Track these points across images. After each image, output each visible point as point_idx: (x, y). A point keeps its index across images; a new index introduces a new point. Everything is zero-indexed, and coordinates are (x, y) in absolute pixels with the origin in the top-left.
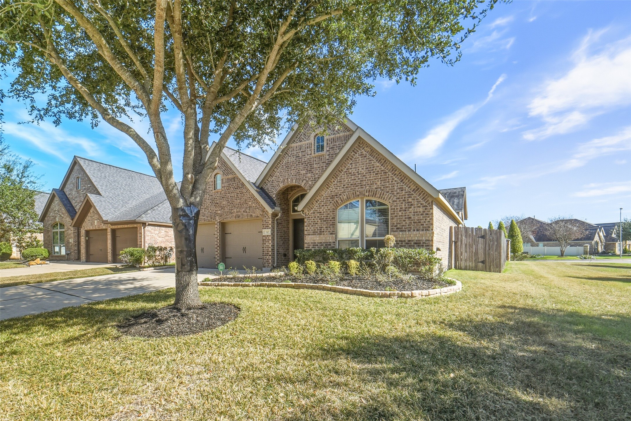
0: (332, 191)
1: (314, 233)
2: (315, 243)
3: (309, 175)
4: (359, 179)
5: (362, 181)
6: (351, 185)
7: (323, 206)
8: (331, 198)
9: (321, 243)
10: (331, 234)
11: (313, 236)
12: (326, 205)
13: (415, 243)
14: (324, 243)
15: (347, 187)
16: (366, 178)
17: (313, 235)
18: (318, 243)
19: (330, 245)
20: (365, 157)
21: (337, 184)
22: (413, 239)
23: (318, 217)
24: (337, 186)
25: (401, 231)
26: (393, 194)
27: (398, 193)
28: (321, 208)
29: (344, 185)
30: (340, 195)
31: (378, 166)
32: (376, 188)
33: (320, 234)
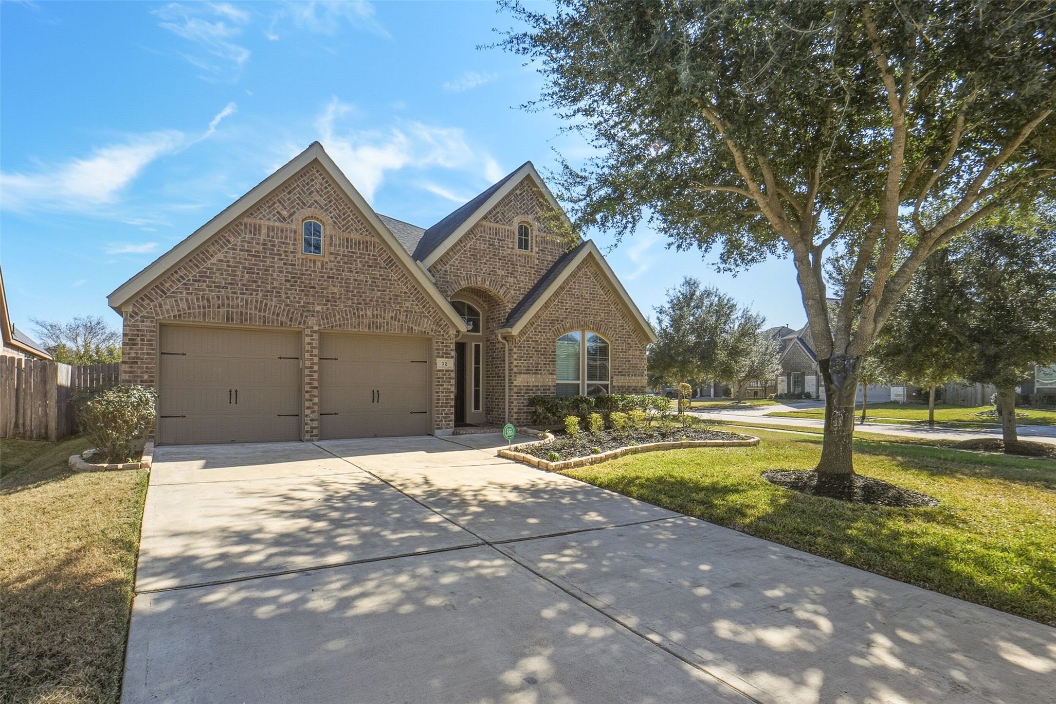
0: (551, 314)
1: (528, 372)
2: (529, 386)
3: (511, 280)
4: (583, 305)
5: (586, 308)
6: (575, 310)
7: (540, 332)
8: (551, 323)
9: (537, 386)
10: (551, 374)
11: (526, 376)
12: (544, 332)
13: (633, 390)
14: (542, 386)
15: (569, 312)
16: (590, 305)
17: (526, 373)
18: (533, 386)
19: (549, 390)
20: (589, 278)
21: (558, 305)
22: (632, 384)
23: (534, 348)
24: (559, 308)
25: (622, 375)
26: (616, 331)
27: (620, 332)
28: (538, 335)
29: (566, 309)
30: (562, 321)
31: (602, 295)
32: (601, 321)
33: (536, 373)
